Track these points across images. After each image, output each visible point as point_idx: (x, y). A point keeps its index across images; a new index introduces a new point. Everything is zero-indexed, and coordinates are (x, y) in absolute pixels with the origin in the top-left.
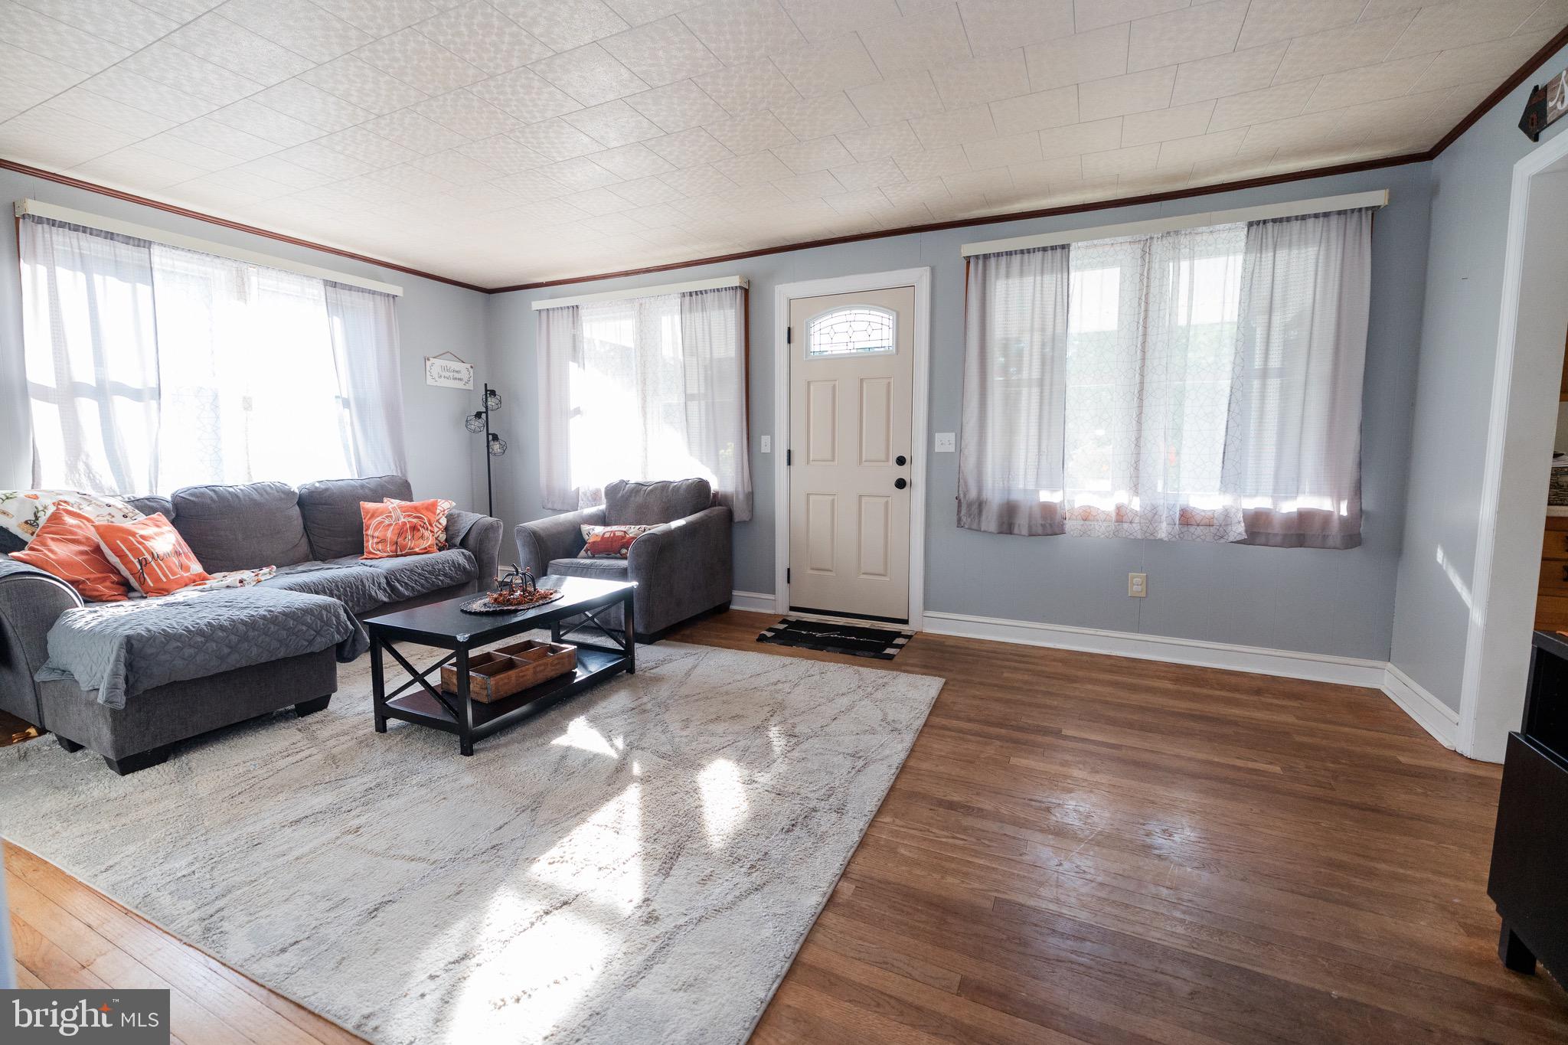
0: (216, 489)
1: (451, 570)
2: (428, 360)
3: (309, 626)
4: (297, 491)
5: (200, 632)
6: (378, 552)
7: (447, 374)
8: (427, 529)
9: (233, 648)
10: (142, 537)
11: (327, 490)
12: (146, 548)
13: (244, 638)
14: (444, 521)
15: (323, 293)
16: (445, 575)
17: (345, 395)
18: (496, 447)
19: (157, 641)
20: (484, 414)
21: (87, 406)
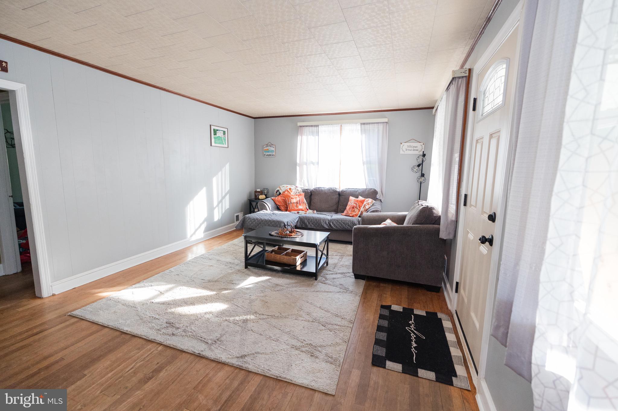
1: (351, 224)
2: (401, 144)
4: (339, 191)
6: (344, 213)
7: (410, 149)
8: (357, 209)
10: (292, 198)
12: (290, 201)
15: (360, 128)
18: (421, 179)
20: (421, 165)
21: (305, 166)
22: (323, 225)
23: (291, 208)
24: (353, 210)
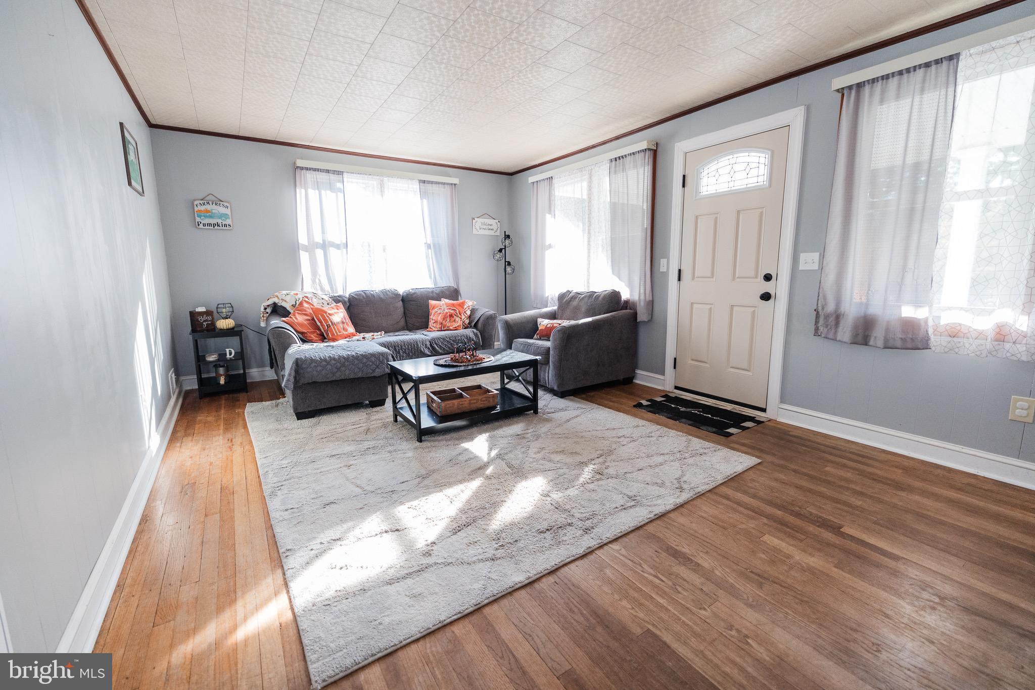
0: (366, 292)
2: (474, 219)
3: (373, 363)
4: (401, 293)
5: (325, 360)
6: (433, 328)
7: (484, 227)
8: (459, 316)
9: (338, 369)
10: (329, 314)
11: (415, 293)
12: (330, 319)
13: (343, 365)
14: (469, 313)
15: (418, 187)
17: (429, 242)
18: (509, 269)
19: (308, 362)
20: (504, 250)
21: (319, 253)
22: (422, 350)
23: (336, 333)
24: (453, 319)
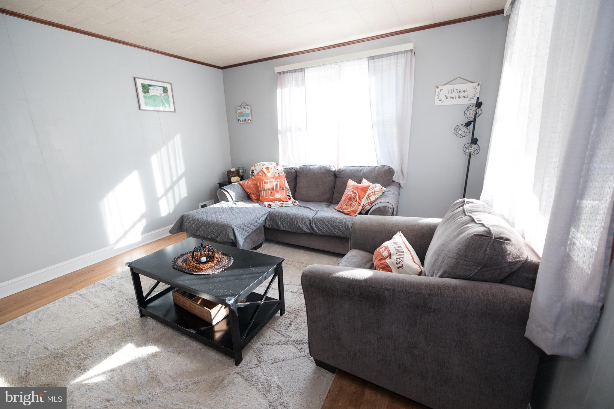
1: (343, 229)
2: (438, 87)
6: (338, 207)
7: (453, 95)
8: (356, 201)
10: (265, 183)
14: (373, 198)
15: (367, 65)
16: (339, 230)
18: (473, 149)
20: (473, 123)
21: (289, 135)
23: (264, 197)
24: (350, 202)
